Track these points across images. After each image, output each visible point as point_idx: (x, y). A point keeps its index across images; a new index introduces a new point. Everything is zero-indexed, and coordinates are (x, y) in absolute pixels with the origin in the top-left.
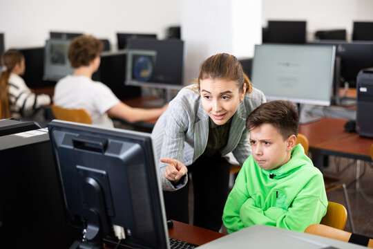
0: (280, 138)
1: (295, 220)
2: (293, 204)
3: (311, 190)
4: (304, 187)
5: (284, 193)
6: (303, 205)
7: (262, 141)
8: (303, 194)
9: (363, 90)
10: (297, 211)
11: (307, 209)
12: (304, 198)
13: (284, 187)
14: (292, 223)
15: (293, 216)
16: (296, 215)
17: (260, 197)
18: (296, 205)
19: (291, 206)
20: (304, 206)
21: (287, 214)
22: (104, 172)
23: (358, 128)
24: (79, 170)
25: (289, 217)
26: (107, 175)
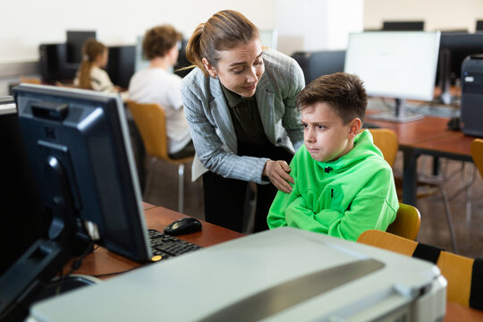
0: (339, 121)
1: (352, 227)
2: (352, 207)
3: (375, 189)
4: (367, 185)
5: (340, 191)
6: (362, 207)
7: (315, 125)
8: (365, 193)
9: (469, 79)
10: (355, 215)
11: (369, 213)
12: (364, 199)
13: (340, 185)
14: (349, 231)
15: (350, 222)
16: (354, 220)
17: (312, 195)
18: (355, 208)
19: (349, 209)
20: (365, 210)
21: (343, 219)
22: (65, 149)
23: (462, 125)
24: (41, 146)
25: (345, 223)
26: (68, 152)
